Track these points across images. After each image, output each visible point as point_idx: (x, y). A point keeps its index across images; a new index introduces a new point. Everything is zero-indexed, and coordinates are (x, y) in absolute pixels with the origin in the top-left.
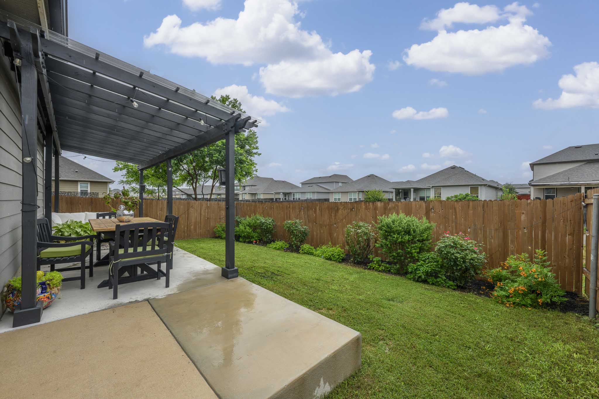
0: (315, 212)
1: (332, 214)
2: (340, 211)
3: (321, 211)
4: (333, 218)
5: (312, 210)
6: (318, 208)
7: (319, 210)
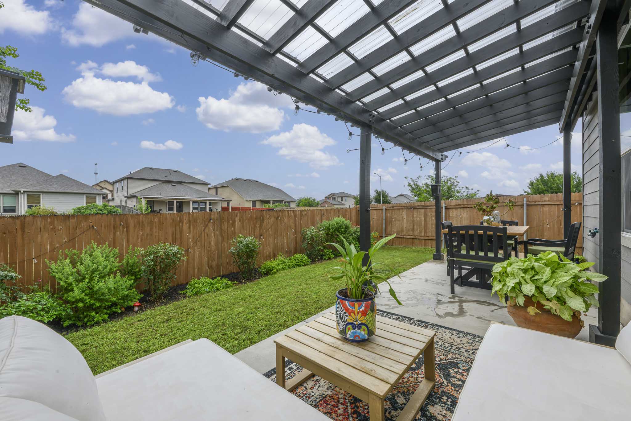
0: (233, 224)
1: (257, 225)
2: (266, 221)
3: (243, 223)
4: (258, 229)
5: (229, 222)
6: (237, 220)
7: (240, 221)
